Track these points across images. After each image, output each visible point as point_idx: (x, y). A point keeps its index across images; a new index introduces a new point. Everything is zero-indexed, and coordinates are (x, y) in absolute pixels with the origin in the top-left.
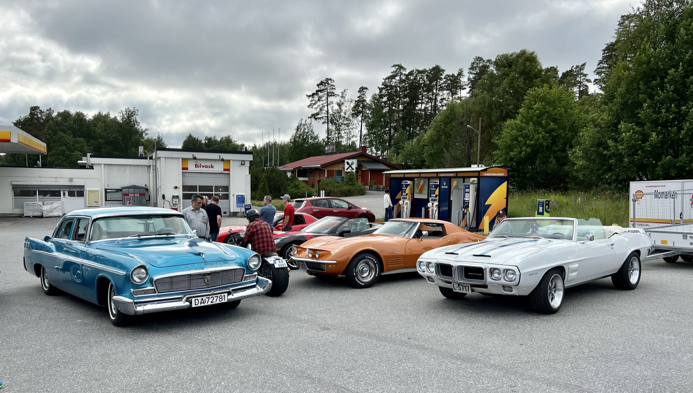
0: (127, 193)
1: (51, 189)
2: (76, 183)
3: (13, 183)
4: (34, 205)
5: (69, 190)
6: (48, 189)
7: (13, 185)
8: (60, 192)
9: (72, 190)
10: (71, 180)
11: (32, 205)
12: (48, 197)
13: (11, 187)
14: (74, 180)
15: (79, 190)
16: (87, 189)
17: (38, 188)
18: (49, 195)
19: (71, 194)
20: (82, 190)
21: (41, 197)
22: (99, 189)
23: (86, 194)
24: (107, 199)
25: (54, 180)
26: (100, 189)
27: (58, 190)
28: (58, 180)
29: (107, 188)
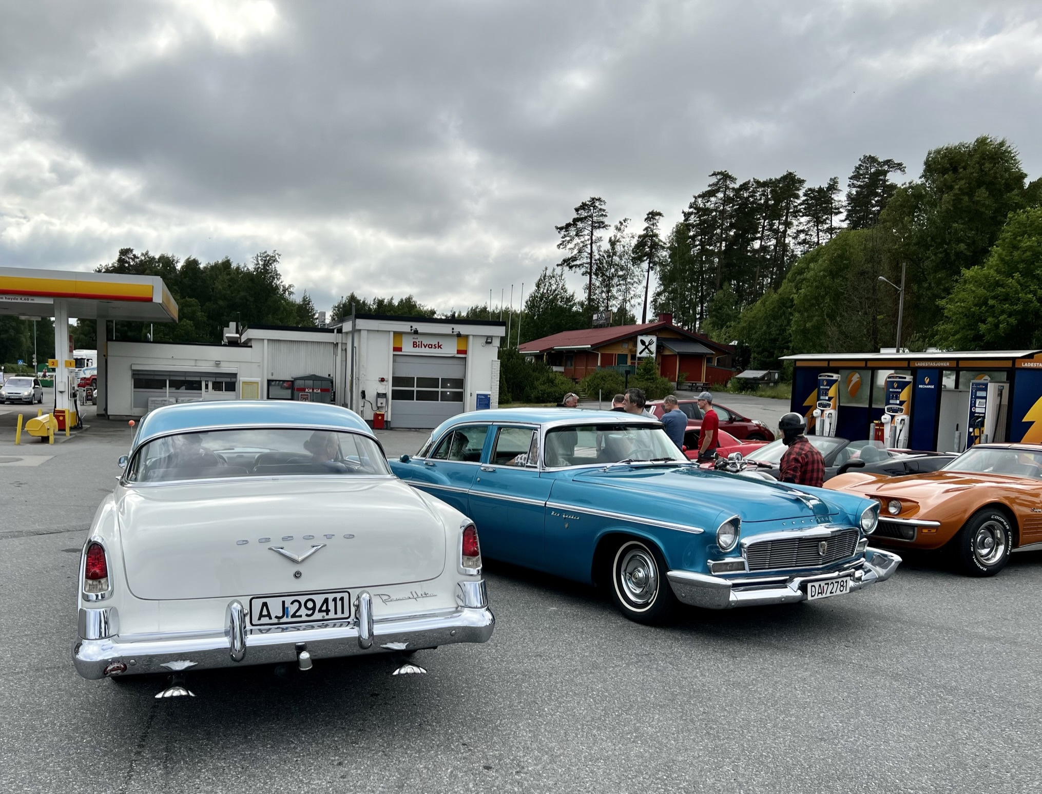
0: (302, 387)
1: (188, 379)
2: (226, 368)
3: (134, 368)
4: (163, 402)
5: (214, 379)
6: (183, 379)
7: (134, 370)
8: (200, 383)
9: (219, 380)
10: (218, 364)
11: (160, 402)
12: (182, 390)
13: (130, 373)
14: (223, 364)
15: (228, 380)
16: (241, 379)
17: (170, 375)
18: (184, 387)
19: (217, 387)
20: (233, 380)
21: (173, 390)
22: (258, 379)
23: (239, 386)
24: (270, 397)
25: (193, 363)
26: (260, 379)
27: (198, 379)
28: (199, 363)
29: (271, 378)
